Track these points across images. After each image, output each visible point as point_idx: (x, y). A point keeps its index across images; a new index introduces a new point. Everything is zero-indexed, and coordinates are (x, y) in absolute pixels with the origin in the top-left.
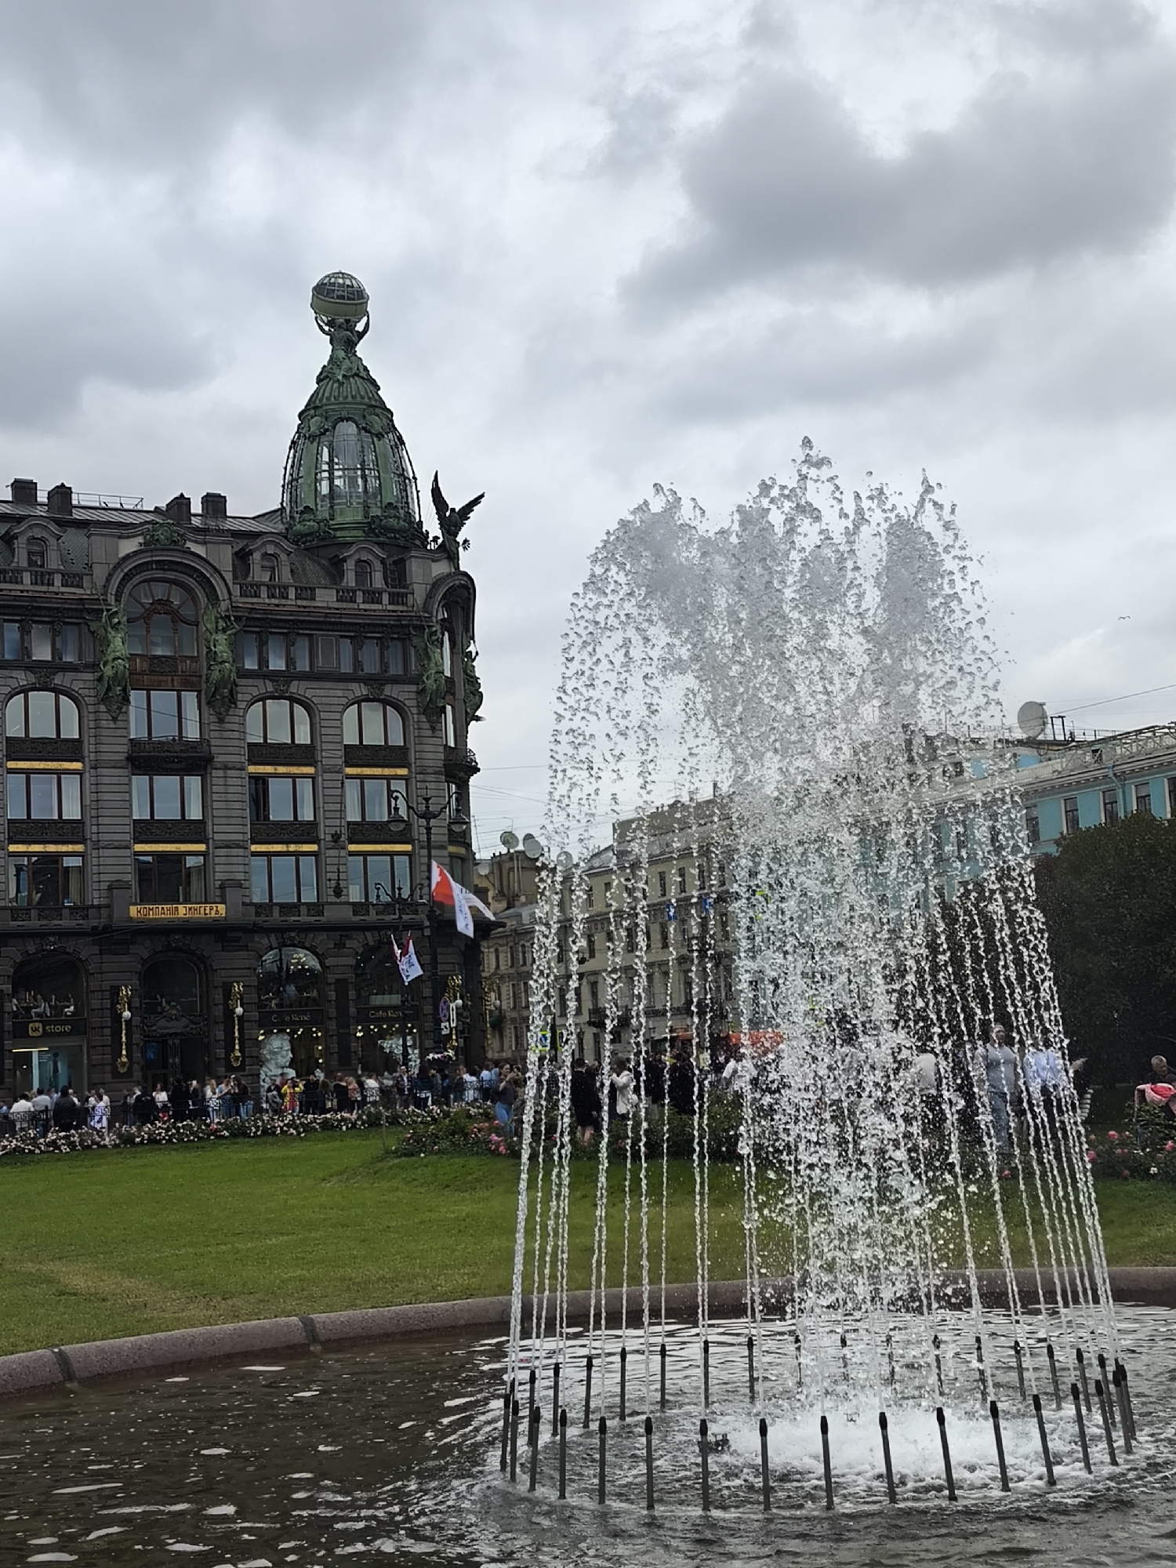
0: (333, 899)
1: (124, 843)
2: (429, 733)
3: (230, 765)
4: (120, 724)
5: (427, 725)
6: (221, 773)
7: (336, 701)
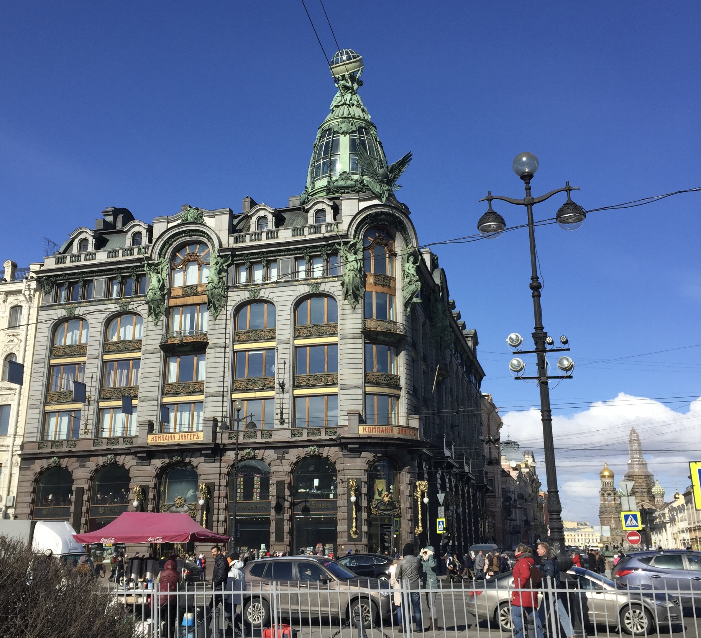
0: (279, 427)
1: (154, 398)
2: (350, 311)
3: (218, 345)
4: (158, 327)
5: (349, 307)
6: (212, 351)
7: (288, 298)
